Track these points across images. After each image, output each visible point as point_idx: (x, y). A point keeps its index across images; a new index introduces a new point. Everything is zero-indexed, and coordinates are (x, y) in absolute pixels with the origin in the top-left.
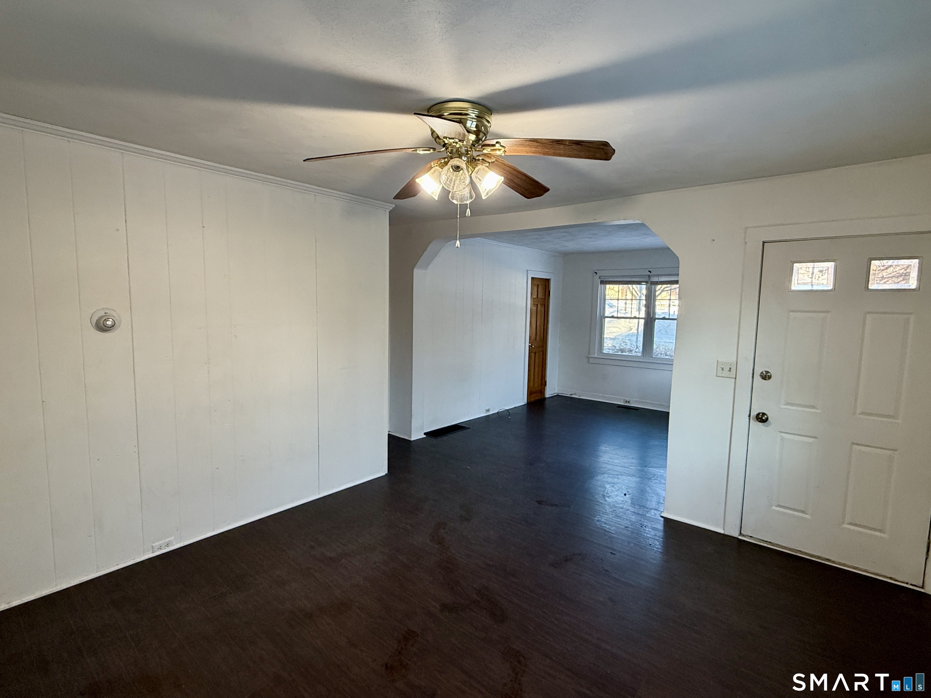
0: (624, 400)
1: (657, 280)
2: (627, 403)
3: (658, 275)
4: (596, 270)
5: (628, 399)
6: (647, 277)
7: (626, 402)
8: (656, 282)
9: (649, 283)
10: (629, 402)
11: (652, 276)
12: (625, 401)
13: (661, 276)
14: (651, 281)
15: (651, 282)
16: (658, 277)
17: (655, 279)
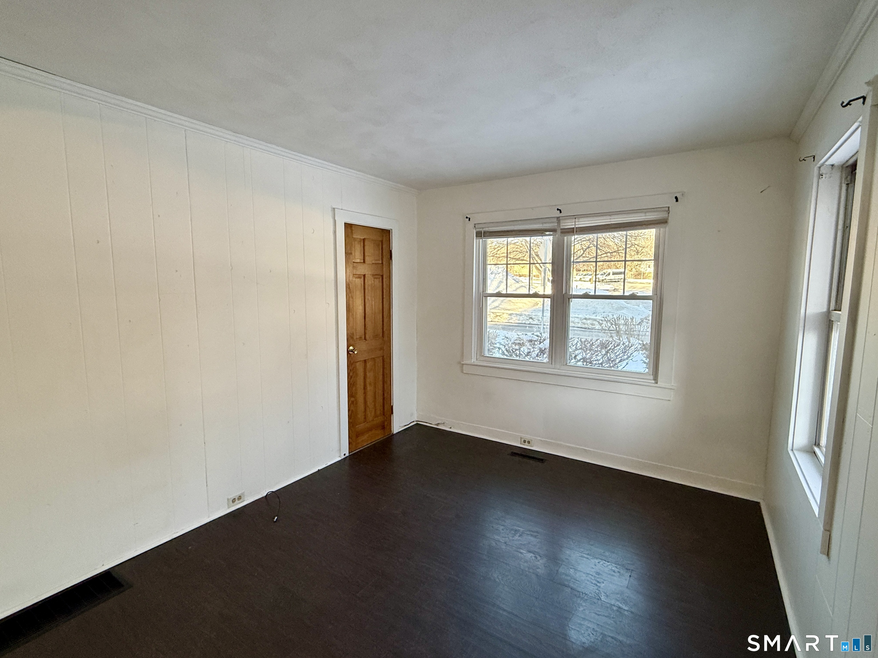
0: (521, 438)
1: (574, 226)
2: (527, 443)
3: (575, 217)
4: (468, 214)
5: (528, 437)
6: (555, 220)
7: (525, 441)
8: (572, 230)
9: (559, 231)
10: (529, 442)
11: (563, 220)
12: (522, 441)
13: (579, 218)
14: (562, 227)
15: (561, 229)
16: (574, 220)
17: (569, 224)
